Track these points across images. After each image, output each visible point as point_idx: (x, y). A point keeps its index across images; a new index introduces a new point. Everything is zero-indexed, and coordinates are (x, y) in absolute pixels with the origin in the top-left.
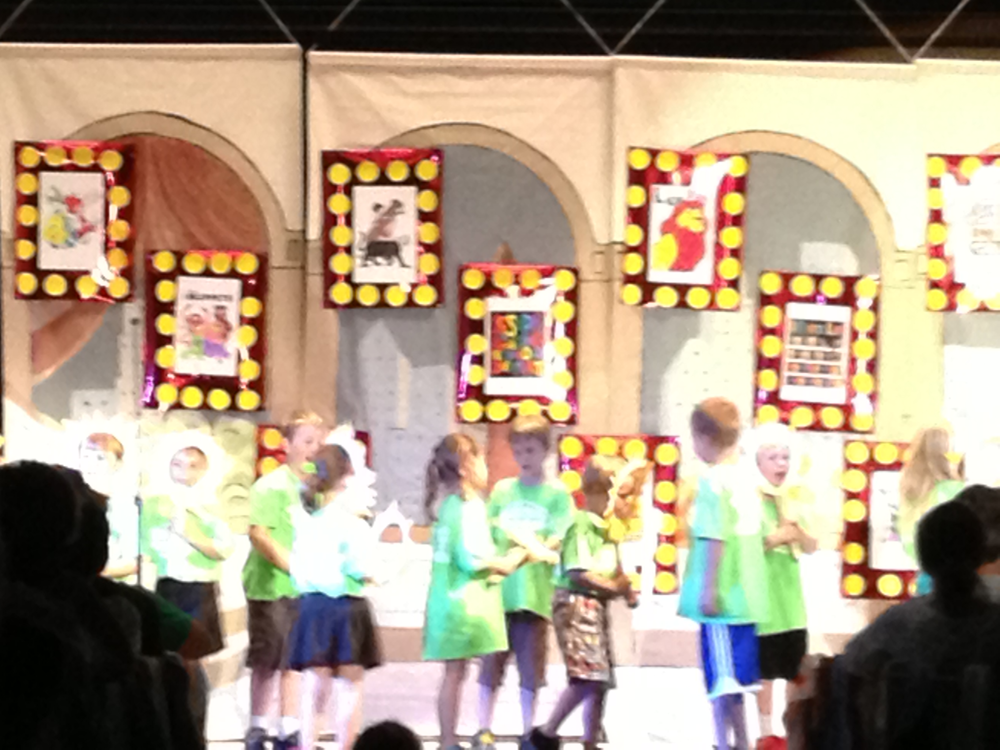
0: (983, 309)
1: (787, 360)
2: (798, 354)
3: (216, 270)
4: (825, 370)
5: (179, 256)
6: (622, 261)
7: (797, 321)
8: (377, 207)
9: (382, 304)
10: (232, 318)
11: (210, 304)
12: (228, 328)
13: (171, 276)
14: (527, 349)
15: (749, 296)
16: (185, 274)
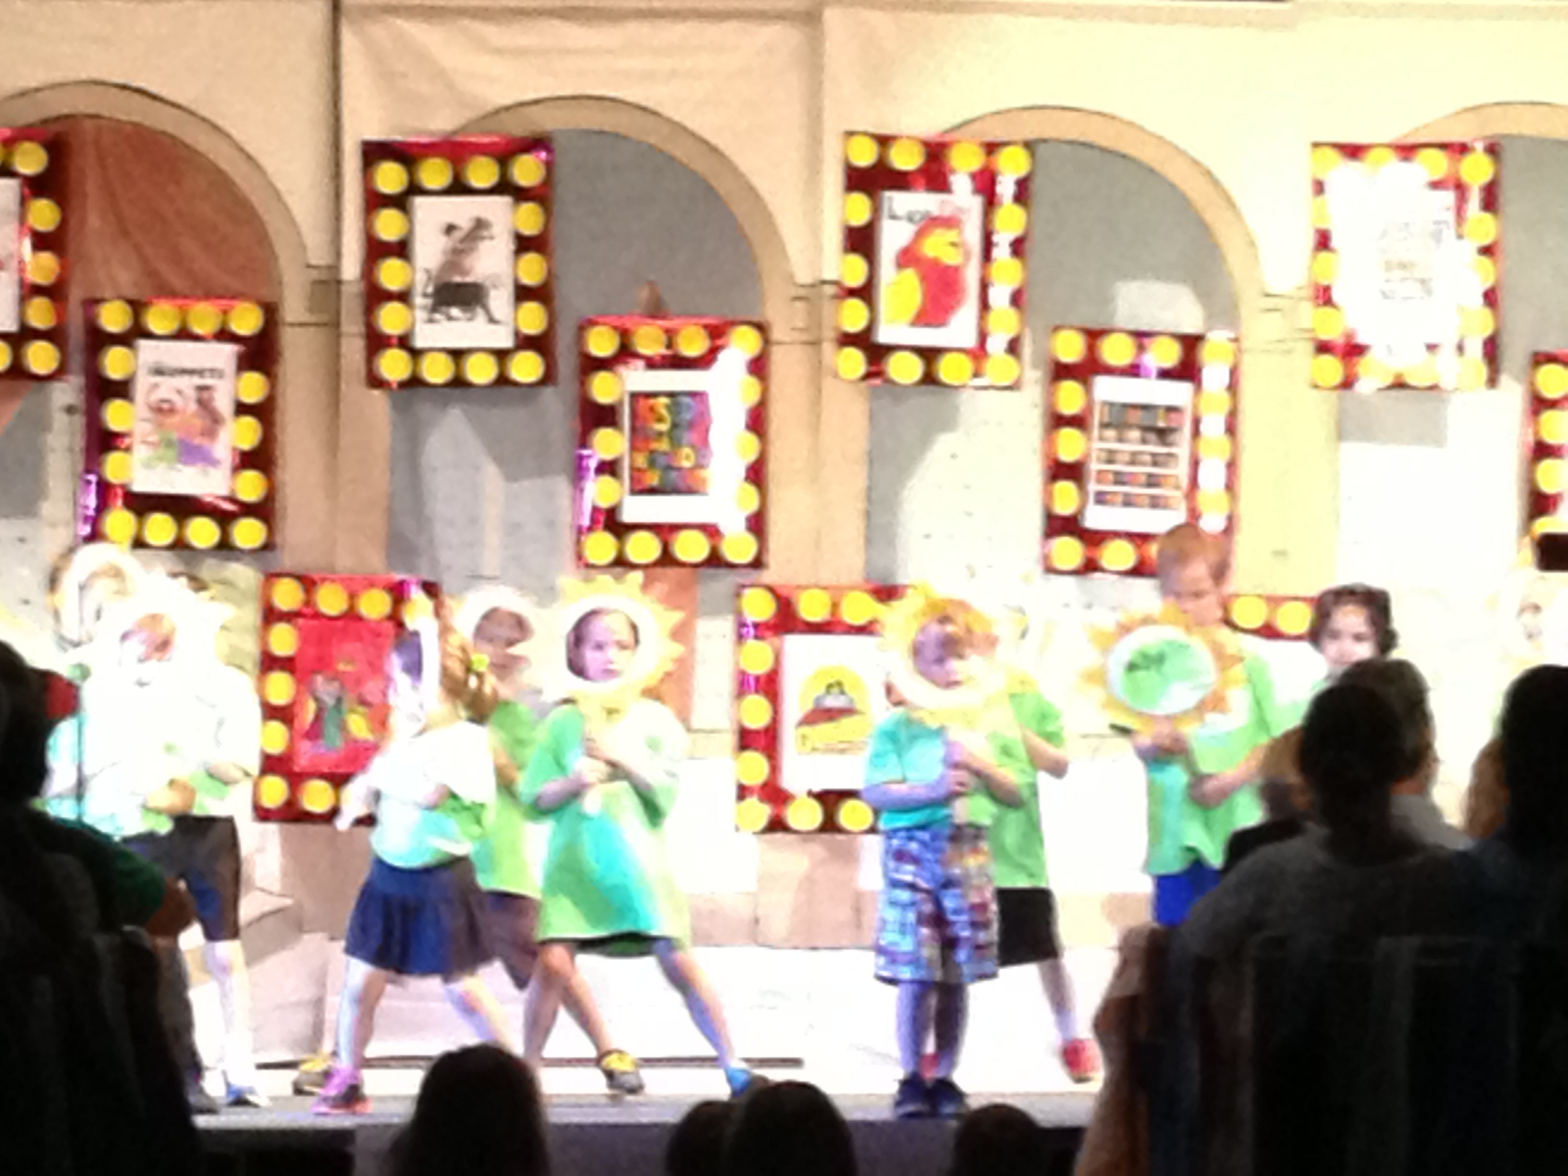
0: (1400, 385)
1: (1094, 466)
2: (1111, 457)
3: (198, 330)
4: (1152, 481)
5: (137, 307)
6: (837, 312)
7: (1111, 405)
8: (450, 229)
9: (459, 382)
10: (223, 404)
11: (187, 383)
12: (215, 420)
13: (126, 339)
14: (687, 450)
15: (1035, 366)
16: (149, 335)
